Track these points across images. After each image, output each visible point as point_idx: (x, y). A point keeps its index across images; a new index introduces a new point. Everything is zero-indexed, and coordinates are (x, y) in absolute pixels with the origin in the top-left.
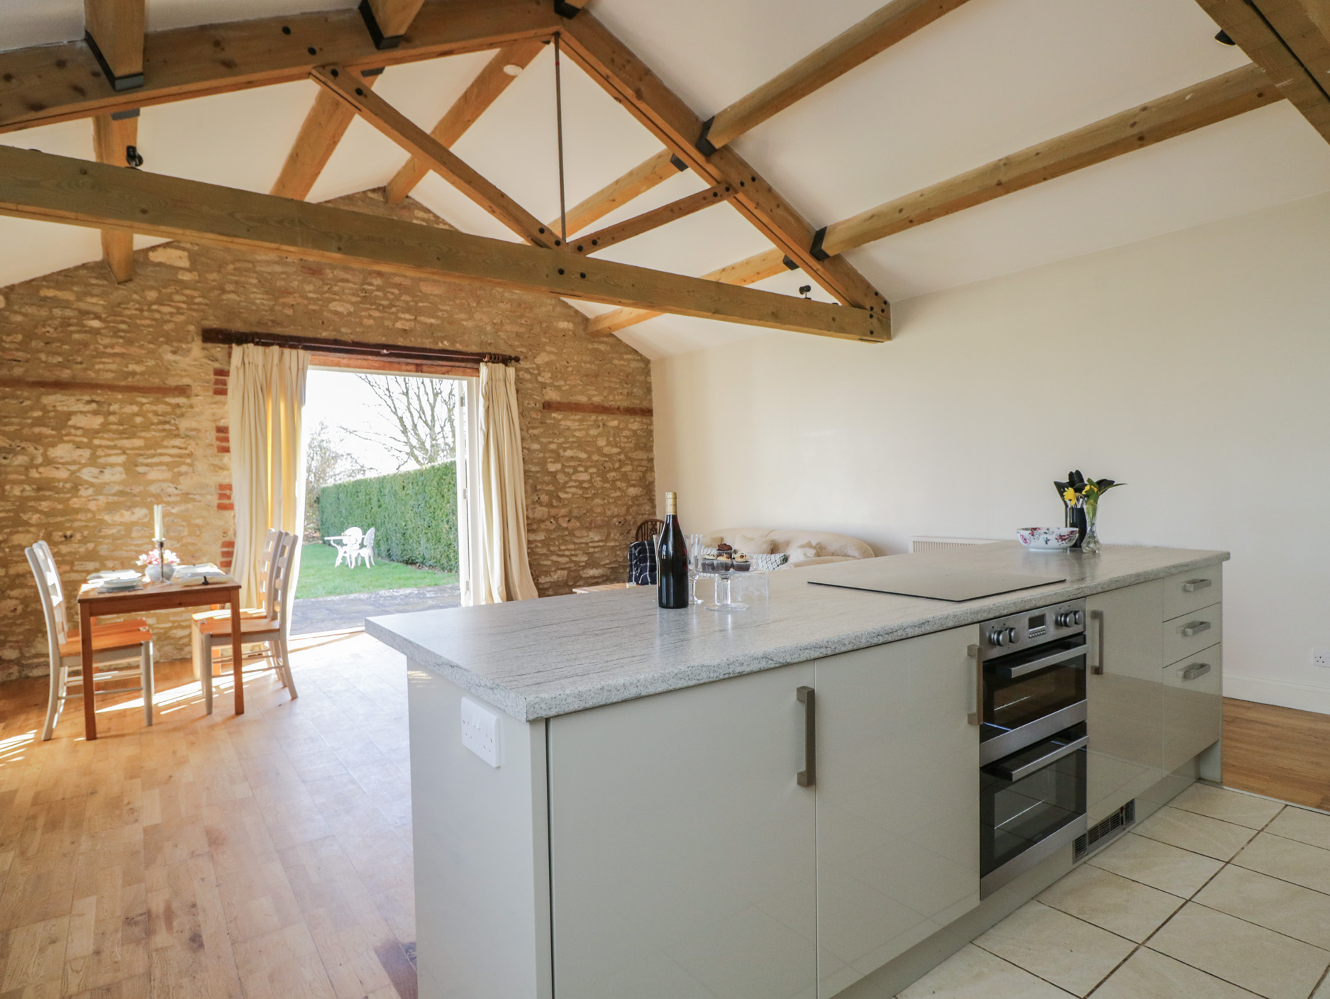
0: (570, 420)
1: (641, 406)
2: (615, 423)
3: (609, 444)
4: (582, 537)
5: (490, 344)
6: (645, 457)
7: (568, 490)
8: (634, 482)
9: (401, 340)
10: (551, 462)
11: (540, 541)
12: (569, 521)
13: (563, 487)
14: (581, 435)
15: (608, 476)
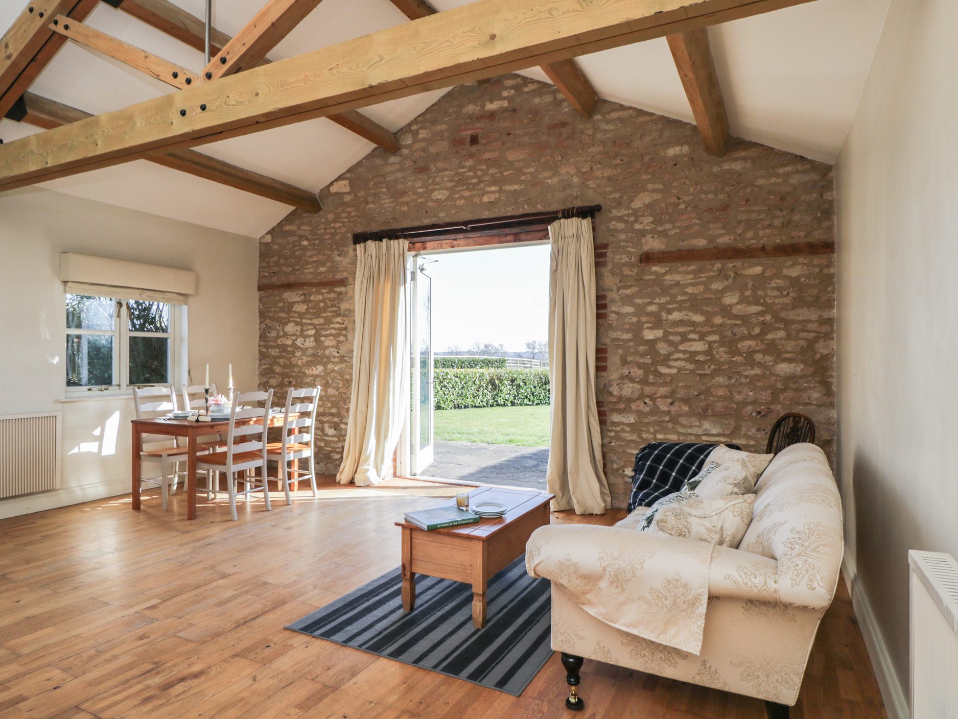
0: (679, 273)
1: (810, 239)
2: (758, 270)
3: (743, 300)
4: (691, 427)
6: (814, 317)
7: (672, 363)
8: (789, 355)
10: (648, 328)
11: (628, 425)
12: (672, 404)
13: (666, 360)
14: (696, 292)
15: (739, 346)
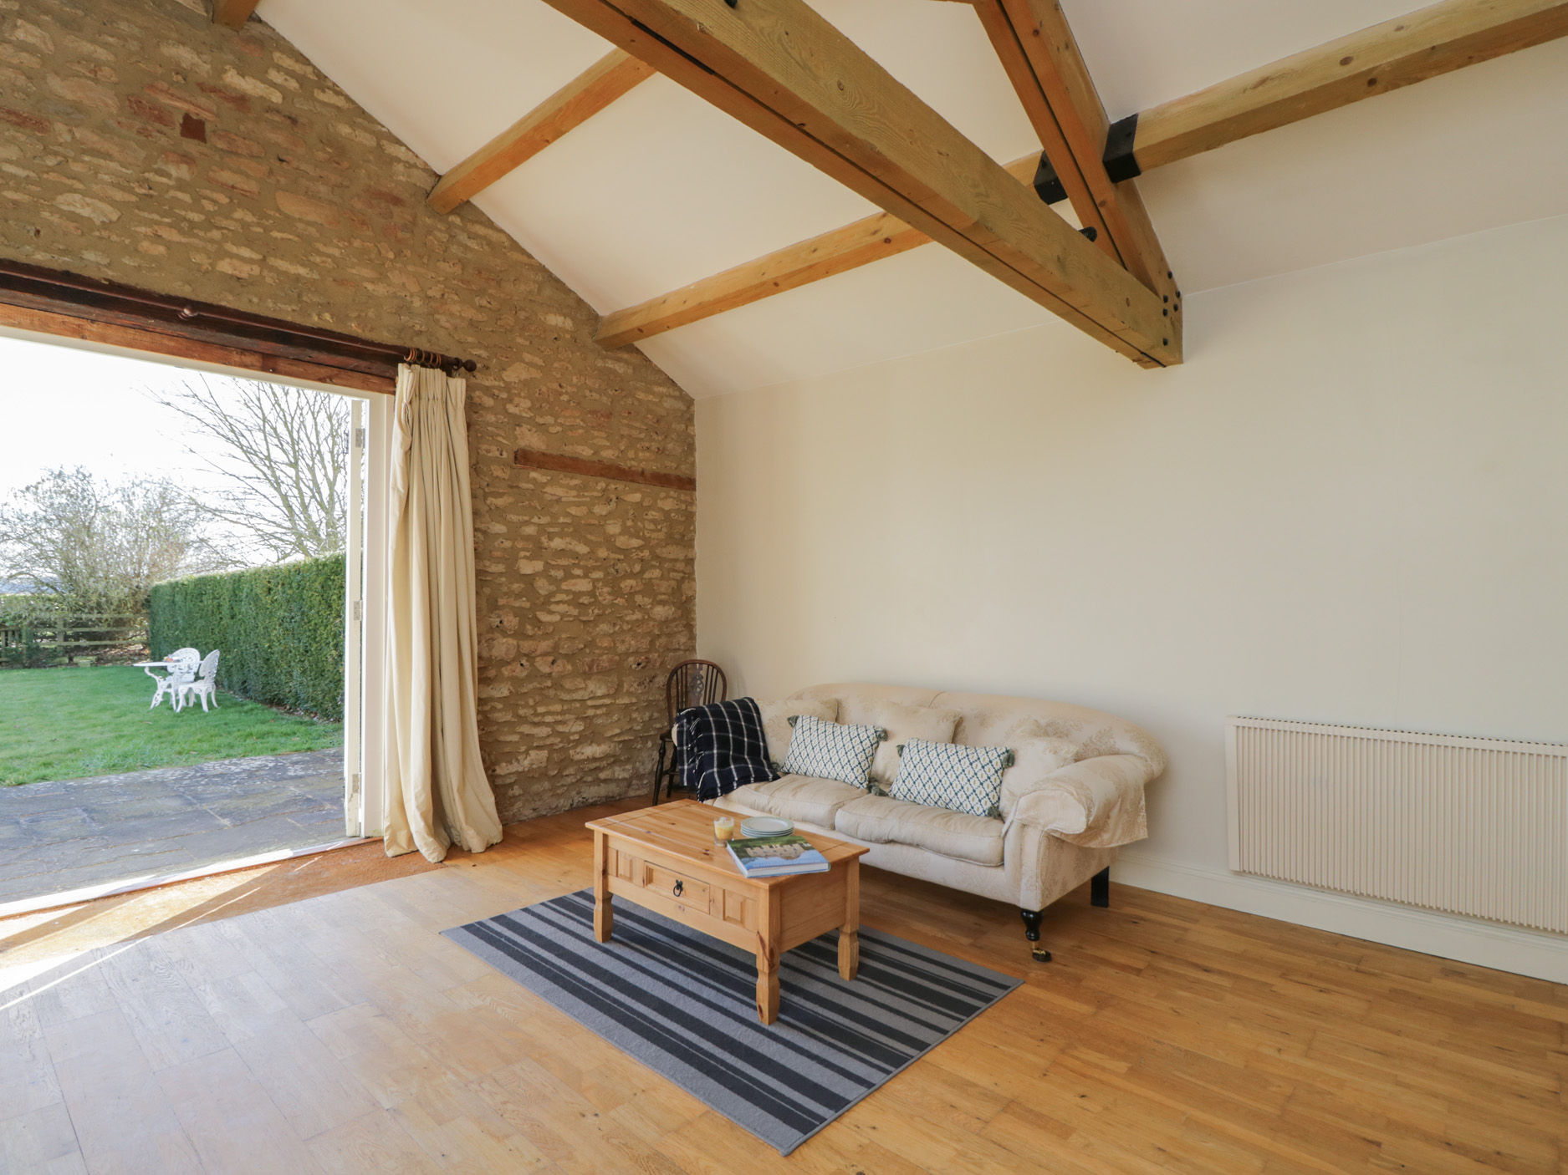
0: (562, 486)
1: (678, 473)
2: (637, 497)
3: (625, 531)
4: (577, 690)
5: (420, 333)
6: (681, 556)
7: (553, 607)
8: (663, 597)
9: (230, 298)
10: (525, 557)
11: (500, 700)
12: (553, 662)
13: (546, 603)
14: (579, 514)
15: (622, 585)
